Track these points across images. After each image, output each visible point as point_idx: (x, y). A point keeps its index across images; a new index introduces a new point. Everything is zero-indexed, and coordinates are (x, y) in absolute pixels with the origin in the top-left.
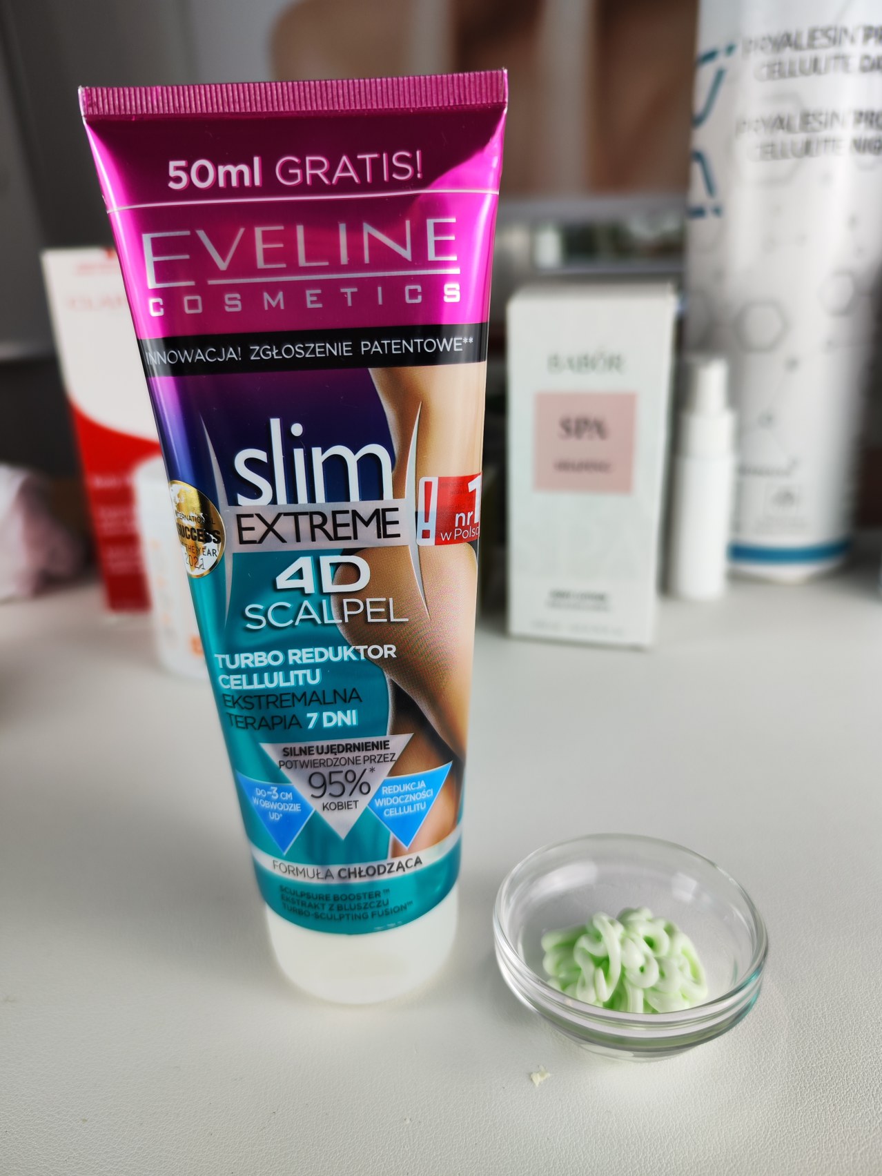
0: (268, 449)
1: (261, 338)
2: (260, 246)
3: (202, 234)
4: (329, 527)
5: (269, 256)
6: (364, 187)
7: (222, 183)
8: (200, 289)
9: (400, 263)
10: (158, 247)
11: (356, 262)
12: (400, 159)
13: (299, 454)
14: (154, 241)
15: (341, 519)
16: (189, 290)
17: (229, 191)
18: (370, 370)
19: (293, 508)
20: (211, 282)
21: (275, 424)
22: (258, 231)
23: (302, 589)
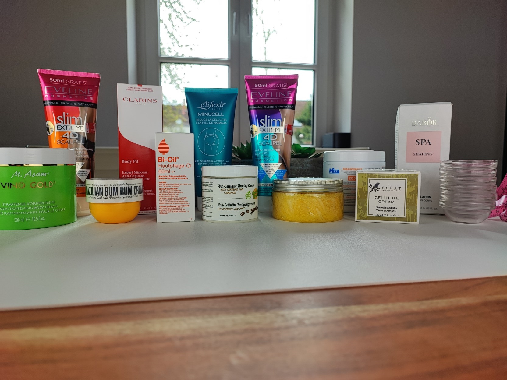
0: (265, 119)
1: (265, 105)
2: (266, 95)
3: (259, 92)
4: (272, 130)
5: (267, 96)
6: (280, 88)
7: (262, 87)
8: (258, 99)
9: (284, 97)
10: (253, 94)
11: (278, 97)
12: (285, 84)
13: (269, 120)
14: (252, 93)
15: (274, 129)
16: (256, 99)
17: (263, 88)
18: (279, 110)
19: (267, 127)
20: (260, 98)
21: (266, 116)
22: (266, 93)
23: (267, 139)
